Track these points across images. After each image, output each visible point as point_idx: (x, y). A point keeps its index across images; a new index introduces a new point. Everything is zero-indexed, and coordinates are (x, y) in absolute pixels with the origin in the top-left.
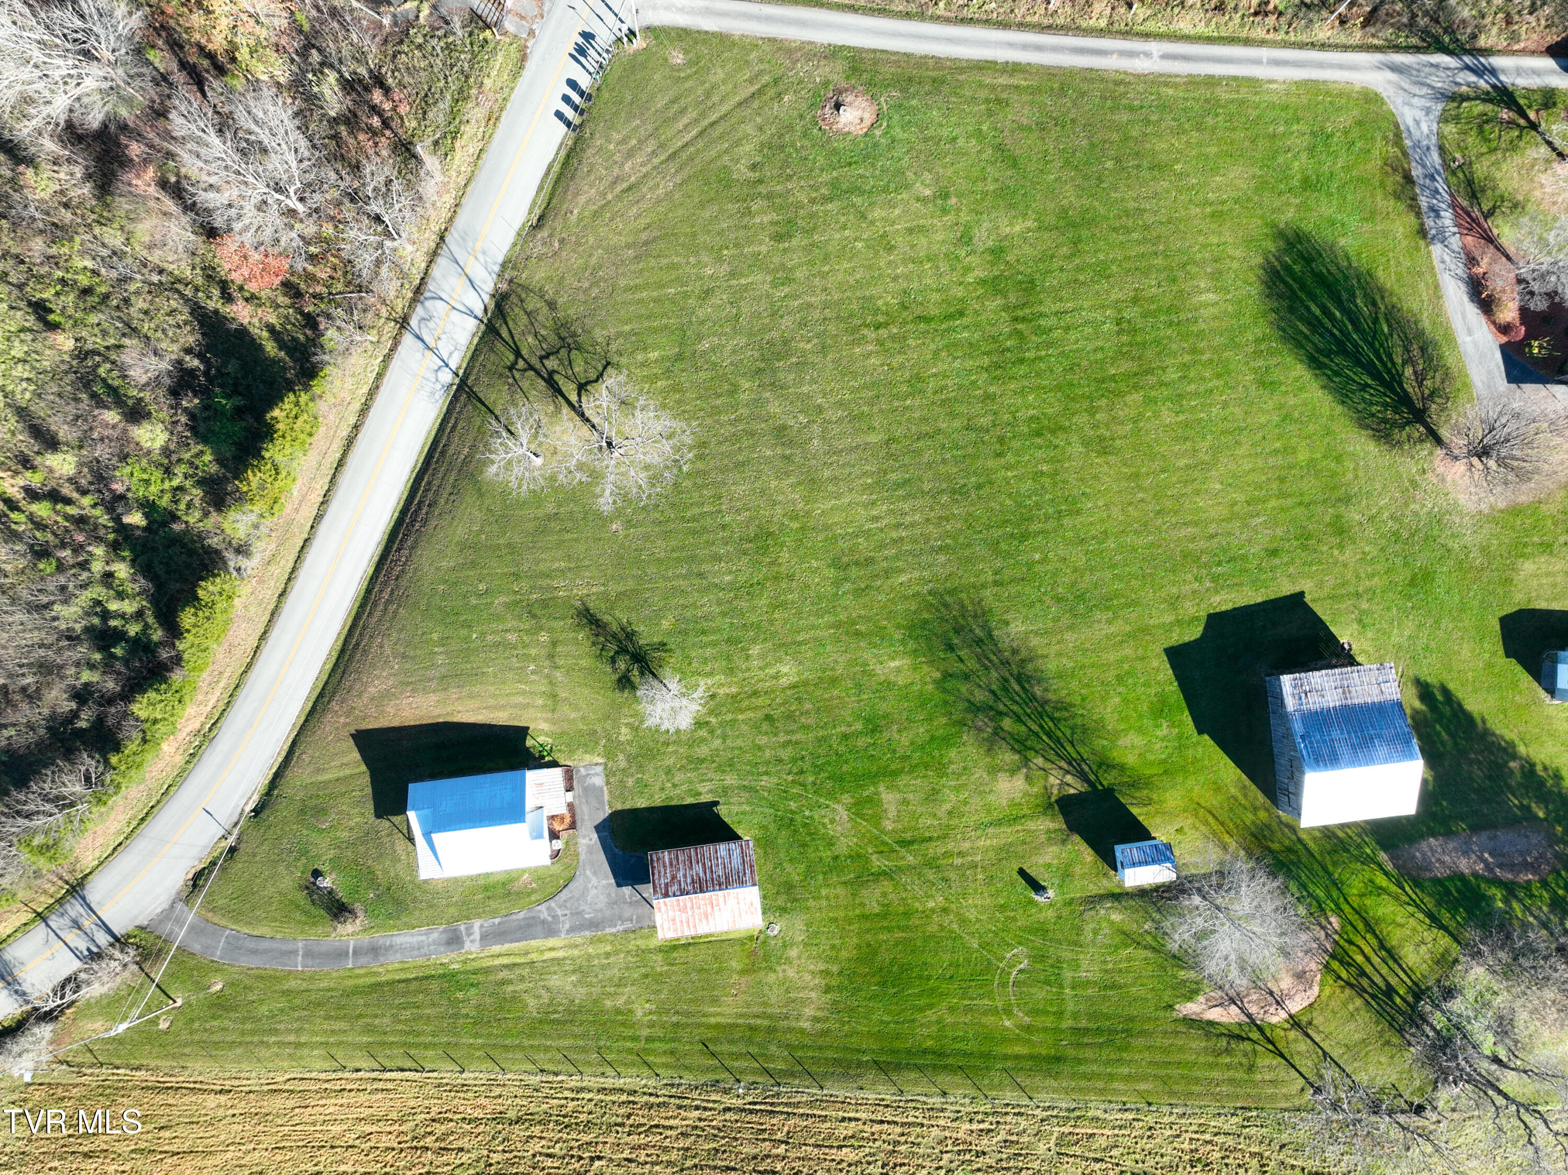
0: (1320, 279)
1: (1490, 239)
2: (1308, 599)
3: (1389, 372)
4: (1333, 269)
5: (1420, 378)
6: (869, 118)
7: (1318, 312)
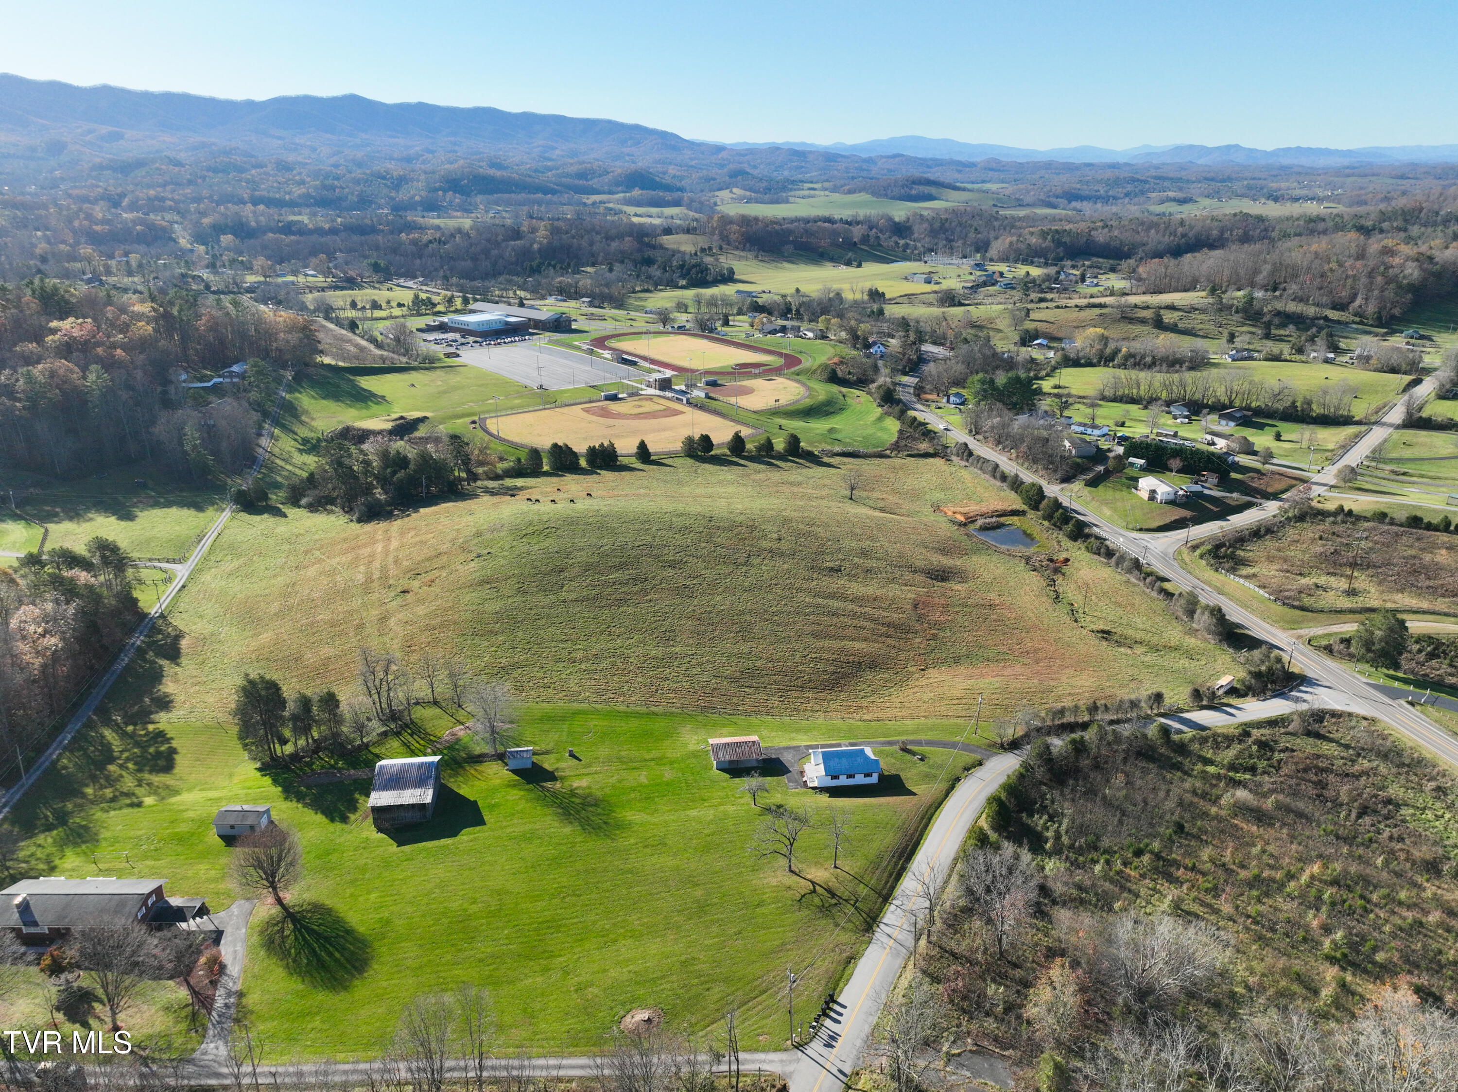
0: (327, 970)
1: (195, 993)
2: (395, 844)
3: (300, 933)
5: (281, 930)
6: (628, 1018)
7: (336, 953)
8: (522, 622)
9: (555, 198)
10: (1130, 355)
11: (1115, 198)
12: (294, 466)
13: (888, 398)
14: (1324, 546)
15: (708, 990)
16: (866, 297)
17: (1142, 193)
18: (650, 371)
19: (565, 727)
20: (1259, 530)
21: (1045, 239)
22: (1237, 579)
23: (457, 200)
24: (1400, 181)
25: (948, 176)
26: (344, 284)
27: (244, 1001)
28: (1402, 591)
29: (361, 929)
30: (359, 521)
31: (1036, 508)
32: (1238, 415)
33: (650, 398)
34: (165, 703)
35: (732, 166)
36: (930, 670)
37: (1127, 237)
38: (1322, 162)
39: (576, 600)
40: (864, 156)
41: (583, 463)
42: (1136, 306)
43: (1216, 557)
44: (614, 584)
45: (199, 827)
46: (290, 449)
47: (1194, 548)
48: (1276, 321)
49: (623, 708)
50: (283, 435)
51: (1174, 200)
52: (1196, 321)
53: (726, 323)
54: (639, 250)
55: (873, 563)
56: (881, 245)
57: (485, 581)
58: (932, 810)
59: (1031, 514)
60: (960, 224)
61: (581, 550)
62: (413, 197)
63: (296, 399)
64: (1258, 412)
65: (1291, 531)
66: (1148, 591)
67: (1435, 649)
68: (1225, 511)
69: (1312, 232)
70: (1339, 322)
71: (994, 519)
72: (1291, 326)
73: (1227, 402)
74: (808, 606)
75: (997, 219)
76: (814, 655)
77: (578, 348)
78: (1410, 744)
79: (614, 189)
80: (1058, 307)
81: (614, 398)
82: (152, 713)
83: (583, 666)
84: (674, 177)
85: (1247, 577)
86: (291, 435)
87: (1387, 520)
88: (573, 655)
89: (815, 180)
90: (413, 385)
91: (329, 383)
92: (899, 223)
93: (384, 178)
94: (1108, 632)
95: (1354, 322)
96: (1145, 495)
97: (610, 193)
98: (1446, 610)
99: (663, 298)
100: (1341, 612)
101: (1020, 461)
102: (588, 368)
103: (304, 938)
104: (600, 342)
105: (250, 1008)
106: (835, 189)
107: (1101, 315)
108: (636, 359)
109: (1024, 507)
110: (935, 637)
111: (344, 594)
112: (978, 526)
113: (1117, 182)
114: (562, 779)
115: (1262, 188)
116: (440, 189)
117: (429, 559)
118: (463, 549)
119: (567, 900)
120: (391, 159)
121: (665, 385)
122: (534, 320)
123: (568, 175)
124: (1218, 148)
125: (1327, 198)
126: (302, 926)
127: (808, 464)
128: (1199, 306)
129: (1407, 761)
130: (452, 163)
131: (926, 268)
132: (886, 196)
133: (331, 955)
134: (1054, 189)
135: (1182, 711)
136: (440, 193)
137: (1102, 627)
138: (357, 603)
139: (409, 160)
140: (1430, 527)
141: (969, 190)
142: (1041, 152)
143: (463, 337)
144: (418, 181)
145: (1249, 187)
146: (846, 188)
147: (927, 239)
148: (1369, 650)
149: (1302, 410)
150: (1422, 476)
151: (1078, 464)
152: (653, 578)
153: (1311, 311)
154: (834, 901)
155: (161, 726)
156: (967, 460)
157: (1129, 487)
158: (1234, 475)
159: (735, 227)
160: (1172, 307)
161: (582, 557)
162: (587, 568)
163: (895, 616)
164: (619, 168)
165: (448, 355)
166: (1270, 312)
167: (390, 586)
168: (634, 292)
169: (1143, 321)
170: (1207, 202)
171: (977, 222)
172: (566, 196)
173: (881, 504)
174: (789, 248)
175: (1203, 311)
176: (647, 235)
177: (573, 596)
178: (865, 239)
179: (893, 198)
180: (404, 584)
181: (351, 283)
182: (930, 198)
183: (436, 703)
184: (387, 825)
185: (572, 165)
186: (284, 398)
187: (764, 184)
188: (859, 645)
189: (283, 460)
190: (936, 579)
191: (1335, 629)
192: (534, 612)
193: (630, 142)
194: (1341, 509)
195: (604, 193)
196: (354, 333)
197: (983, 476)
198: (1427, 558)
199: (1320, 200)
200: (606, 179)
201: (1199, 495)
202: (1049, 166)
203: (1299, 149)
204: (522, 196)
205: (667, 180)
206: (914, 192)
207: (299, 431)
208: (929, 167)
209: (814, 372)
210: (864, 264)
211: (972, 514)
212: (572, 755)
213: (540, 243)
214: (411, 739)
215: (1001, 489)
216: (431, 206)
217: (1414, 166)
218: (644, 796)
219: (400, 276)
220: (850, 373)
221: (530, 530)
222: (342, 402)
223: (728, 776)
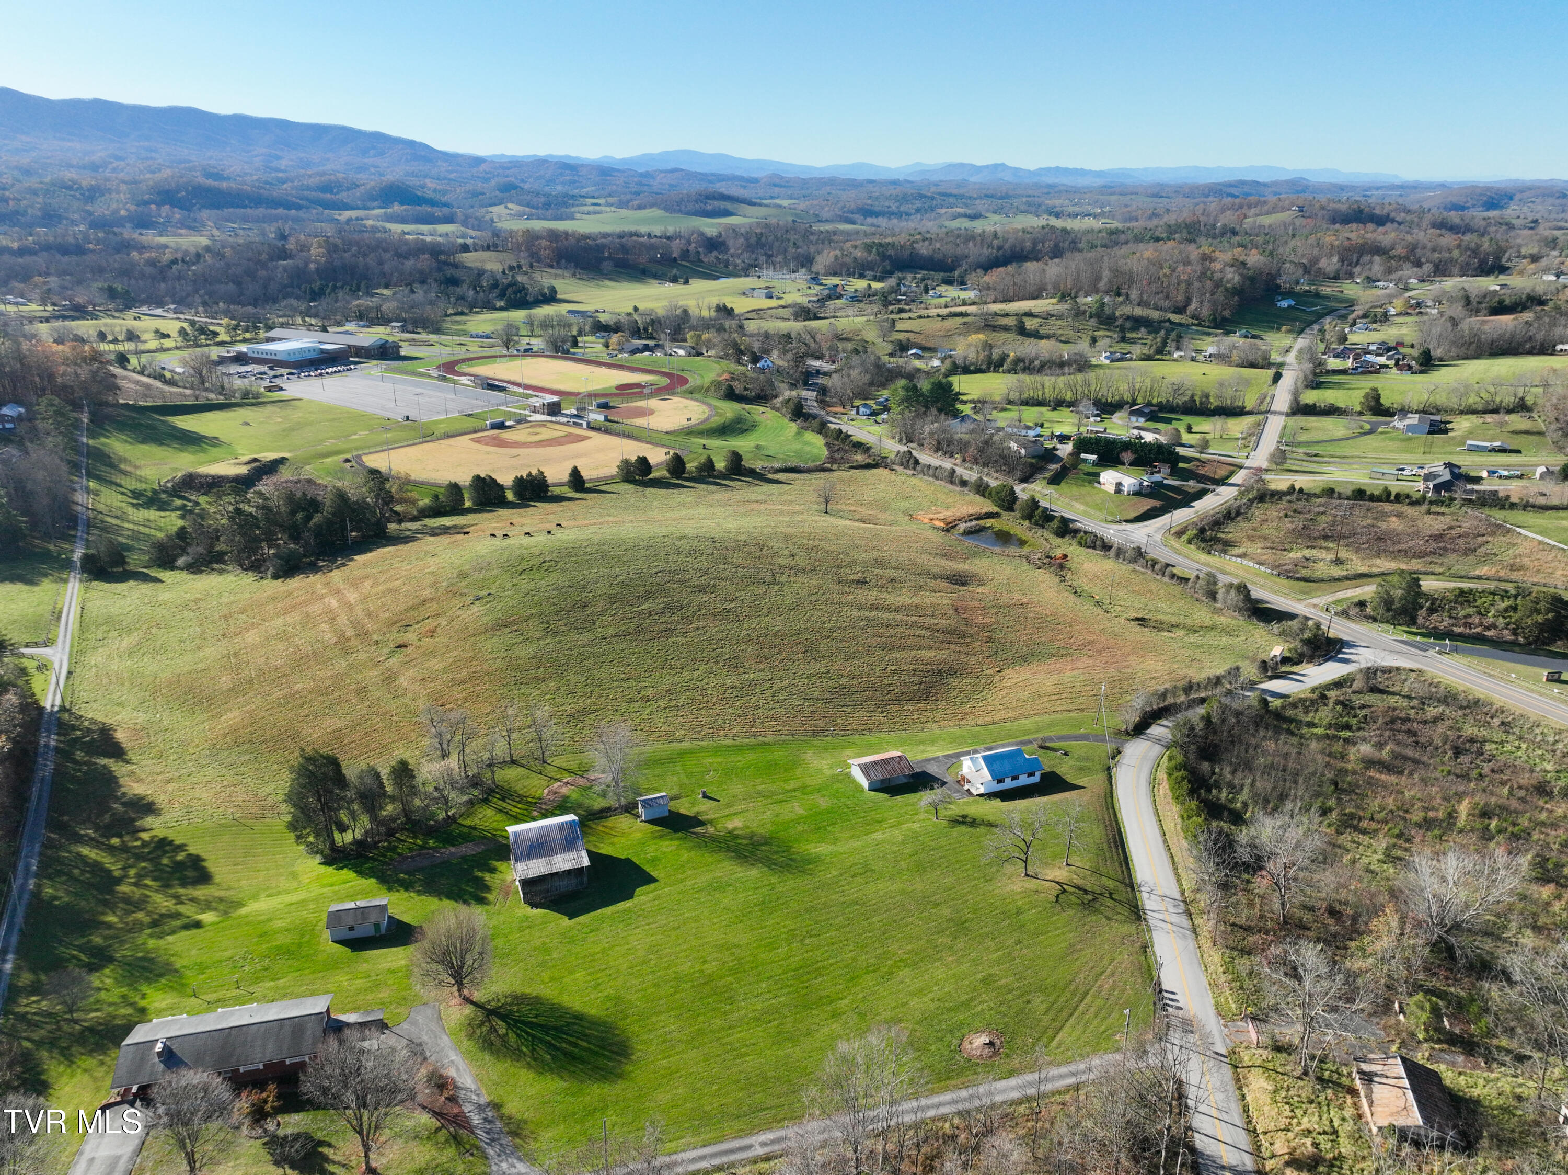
0: (582, 1061)
1: (437, 1114)
2: (566, 918)
3: (519, 1028)
4: (572, 1068)
5: (493, 1030)
6: (966, 1045)
7: (580, 1042)
8: (567, 663)
9: (301, 214)
10: (1018, 360)
11: (908, 214)
12: (134, 523)
13: (798, 412)
14: (1292, 522)
15: (1029, 1002)
16: (713, 314)
17: (932, 209)
18: (527, 396)
19: (679, 768)
20: (1229, 513)
21: (870, 252)
22: (1234, 559)
23: (177, 216)
24: (1156, 200)
25: (735, 191)
26: (71, 313)
27: (505, 1111)
28: (1378, 556)
29: (593, 1012)
30: (276, 577)
31: (1010, 508)
32: (1147, 411)
33: (542, 424)
34: (147, 807)
35: (502, 180)
36: (1006, 672)
37: (949, 249)
38: (1081, 182)
39: (617, 636)
40: (642, 170)
41: (510, 496)
42: (996, 314)
43: (1204, 540)
44: (650, 614)
45: (302, 936)
46: (119, 504)
47: (1179, 534)
48: (1128, 325)
49: (729, 742)
50: (103, 489)
51: (966, 216)
52: (1054, 326)
53: (575, 344)
54: (439, 270)
55: (891, 573)
56: (700, 261)
57: (501, 625)
58: (1109, 800)
59: (1006, 515)
60: (777, 238)
61: (595, 582)
62: (117, 211)
63: (104, 445)
64: (1162, 407)
65: (1257, 512)
66: (1159, 577)
67: (1432, 604)
68: (1187, 499)
69: (1116, 243)
70: (1180, 325)
71: (974, 523)
72: (1142, 329)
73: (1130, 399)
74: (860, 619)
75: (812, 234)
76: (894, 668)
77: (429, 376)
78: (1461, 688)
79: (369, 204)
80: (920, 317)
81: (501, 426)
82: (134, 820)
83: (661, 703)
84: (435, 191)
85: (1239, 556)
86: (114, 488)
87: (1336, 496)
88: (643, 693)
89: (596, 194)
90: (247, 424)
91: (141, 425)
92: (711, 239)
93: (70, 188)
94: (1142, 619)
95: (1193, 324)
96: (1111, 489)
97: (365, 208)
98: (1423, 570)
99: (485, 321)
100: (1338, 580)
101: (968, 465)
102: (453, 396)
103: (527, 1033)
104: (450, 368)
105: (518, 1116)
106: (622, 205)
107: (964, 324)
108: (505, 385)
109: (996, 509)
110: (990, 640)
111: (317, 656)
112: (961, 531)
113: (904, 199)
114: (711, 822)
115: (1040, 205)
116: (153, 202)
117: (413, 608)
118: (453, 592)
119: (807, 941)
120: (70, 166)
121: (553, 409)
122: (355, 346)
123: (308, 188)
124: (987, 167)
125: (1103, 214)
126: (516, 1021)
127: (757, 482)
128: (1055, 313)
129: (1465, 704)
130: (154, 172)
131: (761, 283)
132: (680, 211)
133: (575, 1045)
134: (847, 205)
135: (1255, 683)
136: (153, 207)
137: (1135, 615)
138: (341, 665)
139: (94, 167)
140: (1372, 498)
141: (766, 206)
142: (816, 168)
143: (271, 368)
144: (118, 192)
145: (1029, 204)
146: (636, 203)
147: (745, 255)
148: (1388, 610)
149: (1201, 403)
150: (1331, 456)
151: (1031, 465)
152: (689, 604)
153: (1155, 315)
154: (1090, 897)
155: (160, 833)
156: (914, 469)
157: (1090, 482)
158: (1181, 465)
159: (544, 243)
160: (1030, 314)
161: (600, 588)
162: (613, 600)
163: (944, 623)
164: (369, 181)
165: (269, 389)
166: (1122, 316)
167: (377, 643)
168: (447, 315)
169: (1006, 329)
170: (995, 218)
171: (793, 237)
172: (314, 211)
173: (857, 517)
174: (607, 266)
175: (1060, 317)
176: (441, 252)
177: (611, 631)
178: (685, 254)
179: (688, 213)
180: (395, 637)
181: (80, 312)
182: (727, 213)
183: (513, 762)
184: (537, 899)
185: (310, 176)
186: (88, 445)
187: (542, 200)
188: (929, 654)
189: (117, 517)
190: (956, 583)
191: (1341, 595)
192: (575, 652)
193: (372, 152)
194: (1292, 488)
195: (358, 208)
196: (125, 368)
197: (938, 482)
198: (1384, 526)
199: (1095, 216)
200: (358, 193)
201: (1159, 485)
202: (832, 182)
203: (1057, 169)
204: (261, 211)
205: (429, 194)
206: (709, 208)
207: (123, 483)
208: (710, 182)
209: (708, 390)
210: (691, 281)
211: (950, 520)
212: (705, 796)
213: (316, 262)
214: (504, 805)
215: (962, 494)
216: (143, 223)
217: (1162, 185)
218: (812, 827)
219: (143, 303)
220: (746, 389)
221: (525, 565)
222: (168, 446)
223: (886, 795)
